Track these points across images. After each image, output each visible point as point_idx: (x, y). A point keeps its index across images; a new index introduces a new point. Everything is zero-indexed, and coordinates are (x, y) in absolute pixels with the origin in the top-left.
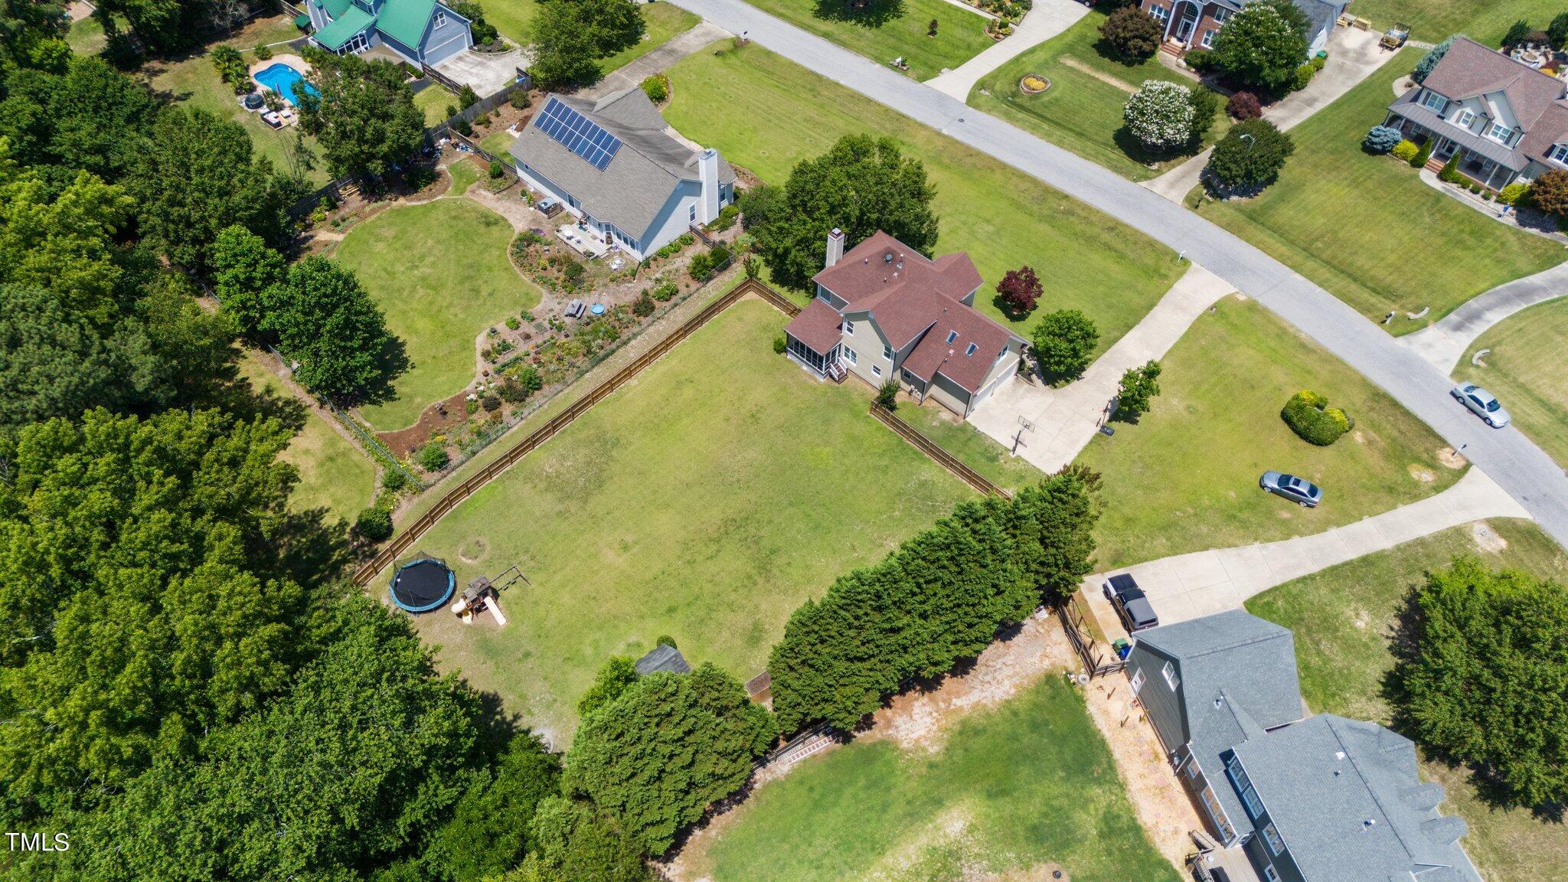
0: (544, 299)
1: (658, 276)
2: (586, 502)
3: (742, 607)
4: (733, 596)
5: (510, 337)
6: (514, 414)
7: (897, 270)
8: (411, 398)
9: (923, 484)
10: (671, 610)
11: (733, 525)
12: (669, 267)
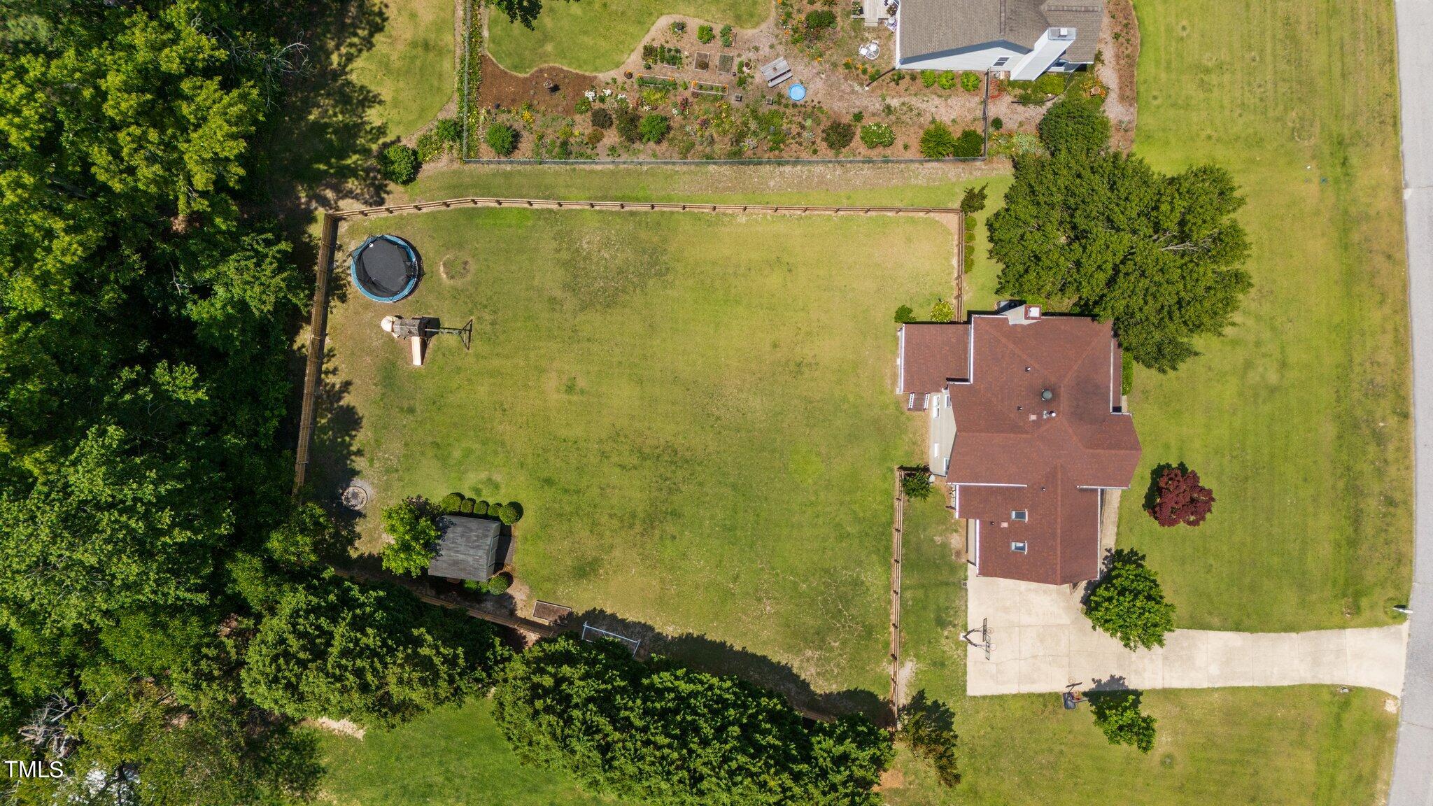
0: (764, 26)
1: (894, 103)
2: (583, 309)
3: (601, 536)
4: (605, 519)
5: (689, 47)
6: (613, 149)
7: (1040, 415)
8: (546, 38)
9: (857, 583)
10: (548, 482)
11: (671, 456)
12: (915, 102)
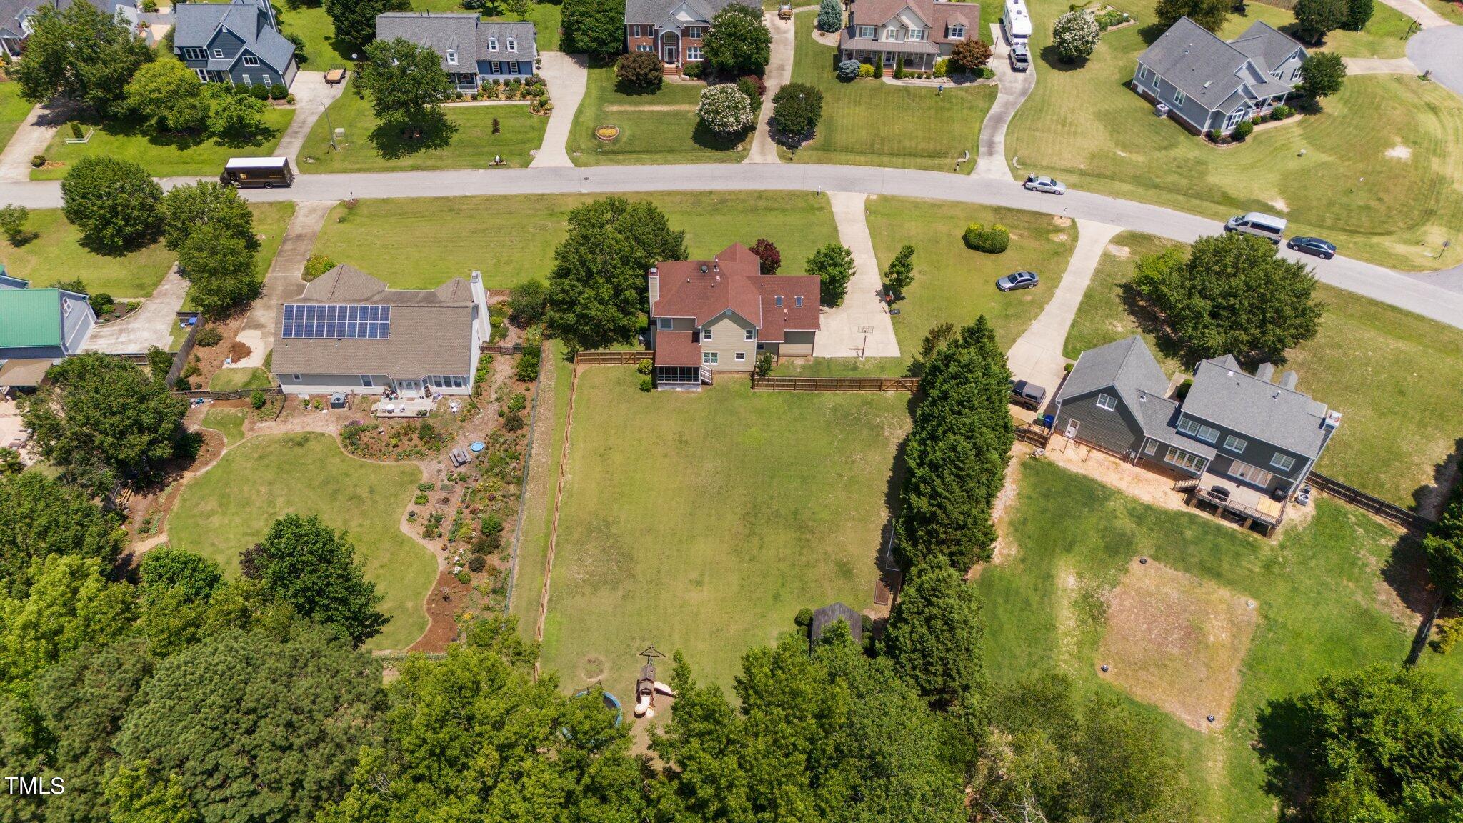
0: (422, 468)
1: (494, 396)
2: (634, 576)
3: (817, 561)
4: (804, 559)
5: (429, 510)
6: (503, 559)
7: (717, 274)
9: (834, 409)
10: (776, 597)
11: (752, 516)
12: (495, 387)
